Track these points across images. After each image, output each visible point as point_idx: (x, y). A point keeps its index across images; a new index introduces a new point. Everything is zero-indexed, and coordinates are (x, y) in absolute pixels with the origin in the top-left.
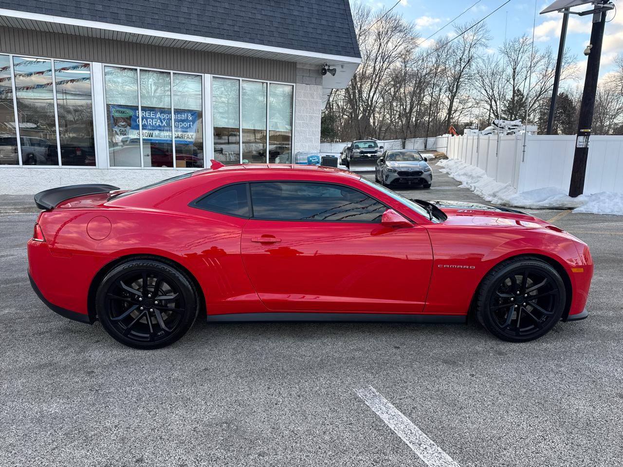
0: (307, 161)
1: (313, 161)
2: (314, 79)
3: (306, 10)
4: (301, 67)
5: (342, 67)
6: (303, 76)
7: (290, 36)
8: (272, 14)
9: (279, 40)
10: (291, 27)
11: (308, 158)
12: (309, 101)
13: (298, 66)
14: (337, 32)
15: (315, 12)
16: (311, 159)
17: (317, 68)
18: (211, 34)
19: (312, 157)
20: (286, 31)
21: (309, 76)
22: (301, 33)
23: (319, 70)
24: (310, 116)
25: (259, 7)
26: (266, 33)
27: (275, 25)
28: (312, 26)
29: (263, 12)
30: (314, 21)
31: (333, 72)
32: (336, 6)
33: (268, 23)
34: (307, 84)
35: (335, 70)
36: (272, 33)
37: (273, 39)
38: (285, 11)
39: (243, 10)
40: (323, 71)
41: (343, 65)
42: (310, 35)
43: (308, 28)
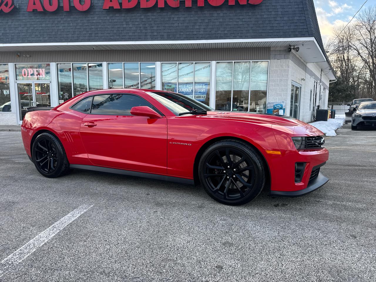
0: (273, 108)
1: (277, 107)
2: (283, 56)
3: (273, 13)
4: (274, 49)
5: (303, 45)
6: (275, 55)
7: (260, 31)
8: (249, 20)
9: (253, 34)
10: (261, 26)
11: (274, 106)
12: (280, 70)
13: (271, 49)
14: (296, 23)
15: (280, 13)
16: (275, 106)
17: (285, 49)
18: (210, 38)
19: (276, 105)
20: (258, 29)
21: (280, 54)
22: (268, 28)
23: (286, 50)
24: (280, 79)
25: (241, 17)
26: (244, 32)
27: (251, 26)
28: (277, 22)
29: (244, 20)
30: (279, 19)
31: (297, 49)
32: (296, 6)
33: (246, 26)
34: (278, 59)
35: (298, 48)
36: (248, 31)
37: (248, 34)
38: (259, 17)
39: (231, 21)
40: (289, 50)
41: (303, 43)
42: (275, 28)
43: (273, 24)
